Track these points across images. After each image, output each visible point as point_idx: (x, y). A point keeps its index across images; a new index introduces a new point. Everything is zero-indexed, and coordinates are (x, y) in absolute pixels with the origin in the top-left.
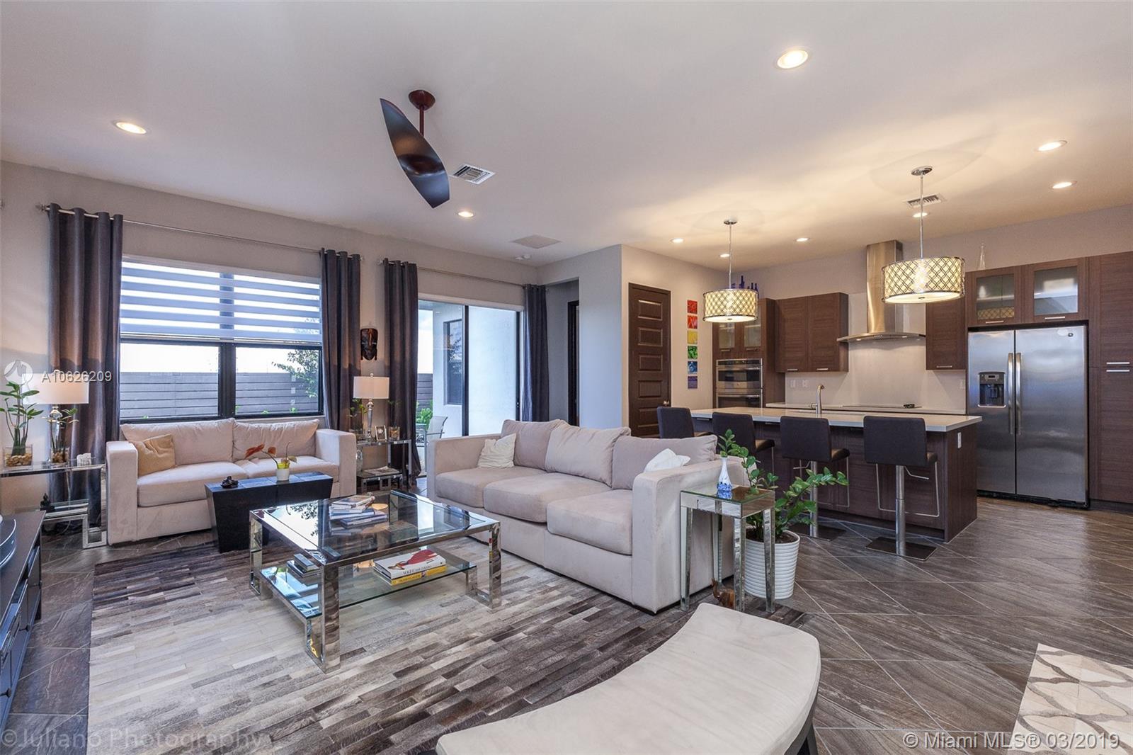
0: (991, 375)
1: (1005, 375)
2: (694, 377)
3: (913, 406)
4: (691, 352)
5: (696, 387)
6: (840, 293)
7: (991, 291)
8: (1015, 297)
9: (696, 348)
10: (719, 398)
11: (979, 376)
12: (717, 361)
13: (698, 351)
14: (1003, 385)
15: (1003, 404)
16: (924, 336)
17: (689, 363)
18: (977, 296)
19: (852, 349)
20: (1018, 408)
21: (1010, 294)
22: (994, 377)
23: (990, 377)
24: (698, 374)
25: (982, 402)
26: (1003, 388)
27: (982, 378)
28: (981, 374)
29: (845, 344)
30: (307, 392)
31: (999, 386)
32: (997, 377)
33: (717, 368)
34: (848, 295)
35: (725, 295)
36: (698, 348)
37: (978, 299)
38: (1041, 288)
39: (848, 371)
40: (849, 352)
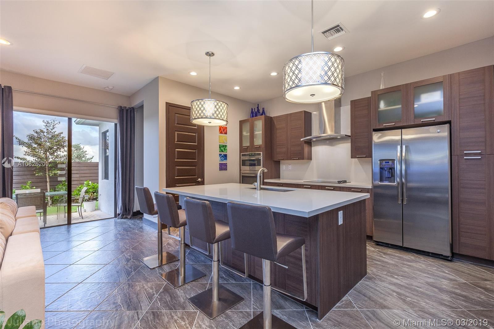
0: (387, 161)
1: (395, 161)
2: (224, 164)
3: (345, 182)
4: (222, 148)
5: (226, 169)
6: (305, 111)
7: (388, 104)
8: (402, 106)
9: (226, 146)
10: (242, 176)
11: (379, 162)
12: (241, 154)
13: (228, 148)
14: (394, 168)
15: (394, 182)
16: (349, 136)
17: (220, 155)
18: (379, 107)
19: (314, 146)
20: (404, 184)
21: (399, 105)
22: (388, 162)
23: (386, 162)
24: (228, 162)
25: (381, 180)
26: (394, 170)
27: (381, 164)
28: (380, 160)
29: (309, 143)
30: (35, 173)
31: (392, 169)
32: (390, 162)
33: (241, 158)
34: (311, 113)
35: (202, 103)
36: (228, 146)
37: (379, 110)
38: (419, 99)
39: (312, 160)
40: (312, 148)
